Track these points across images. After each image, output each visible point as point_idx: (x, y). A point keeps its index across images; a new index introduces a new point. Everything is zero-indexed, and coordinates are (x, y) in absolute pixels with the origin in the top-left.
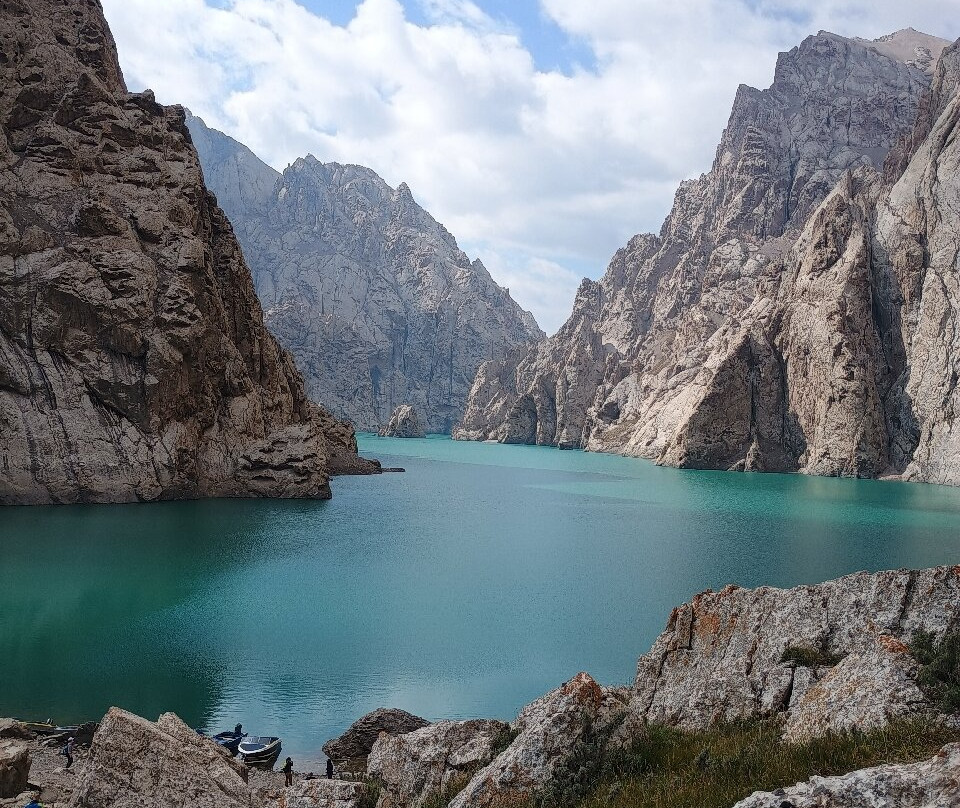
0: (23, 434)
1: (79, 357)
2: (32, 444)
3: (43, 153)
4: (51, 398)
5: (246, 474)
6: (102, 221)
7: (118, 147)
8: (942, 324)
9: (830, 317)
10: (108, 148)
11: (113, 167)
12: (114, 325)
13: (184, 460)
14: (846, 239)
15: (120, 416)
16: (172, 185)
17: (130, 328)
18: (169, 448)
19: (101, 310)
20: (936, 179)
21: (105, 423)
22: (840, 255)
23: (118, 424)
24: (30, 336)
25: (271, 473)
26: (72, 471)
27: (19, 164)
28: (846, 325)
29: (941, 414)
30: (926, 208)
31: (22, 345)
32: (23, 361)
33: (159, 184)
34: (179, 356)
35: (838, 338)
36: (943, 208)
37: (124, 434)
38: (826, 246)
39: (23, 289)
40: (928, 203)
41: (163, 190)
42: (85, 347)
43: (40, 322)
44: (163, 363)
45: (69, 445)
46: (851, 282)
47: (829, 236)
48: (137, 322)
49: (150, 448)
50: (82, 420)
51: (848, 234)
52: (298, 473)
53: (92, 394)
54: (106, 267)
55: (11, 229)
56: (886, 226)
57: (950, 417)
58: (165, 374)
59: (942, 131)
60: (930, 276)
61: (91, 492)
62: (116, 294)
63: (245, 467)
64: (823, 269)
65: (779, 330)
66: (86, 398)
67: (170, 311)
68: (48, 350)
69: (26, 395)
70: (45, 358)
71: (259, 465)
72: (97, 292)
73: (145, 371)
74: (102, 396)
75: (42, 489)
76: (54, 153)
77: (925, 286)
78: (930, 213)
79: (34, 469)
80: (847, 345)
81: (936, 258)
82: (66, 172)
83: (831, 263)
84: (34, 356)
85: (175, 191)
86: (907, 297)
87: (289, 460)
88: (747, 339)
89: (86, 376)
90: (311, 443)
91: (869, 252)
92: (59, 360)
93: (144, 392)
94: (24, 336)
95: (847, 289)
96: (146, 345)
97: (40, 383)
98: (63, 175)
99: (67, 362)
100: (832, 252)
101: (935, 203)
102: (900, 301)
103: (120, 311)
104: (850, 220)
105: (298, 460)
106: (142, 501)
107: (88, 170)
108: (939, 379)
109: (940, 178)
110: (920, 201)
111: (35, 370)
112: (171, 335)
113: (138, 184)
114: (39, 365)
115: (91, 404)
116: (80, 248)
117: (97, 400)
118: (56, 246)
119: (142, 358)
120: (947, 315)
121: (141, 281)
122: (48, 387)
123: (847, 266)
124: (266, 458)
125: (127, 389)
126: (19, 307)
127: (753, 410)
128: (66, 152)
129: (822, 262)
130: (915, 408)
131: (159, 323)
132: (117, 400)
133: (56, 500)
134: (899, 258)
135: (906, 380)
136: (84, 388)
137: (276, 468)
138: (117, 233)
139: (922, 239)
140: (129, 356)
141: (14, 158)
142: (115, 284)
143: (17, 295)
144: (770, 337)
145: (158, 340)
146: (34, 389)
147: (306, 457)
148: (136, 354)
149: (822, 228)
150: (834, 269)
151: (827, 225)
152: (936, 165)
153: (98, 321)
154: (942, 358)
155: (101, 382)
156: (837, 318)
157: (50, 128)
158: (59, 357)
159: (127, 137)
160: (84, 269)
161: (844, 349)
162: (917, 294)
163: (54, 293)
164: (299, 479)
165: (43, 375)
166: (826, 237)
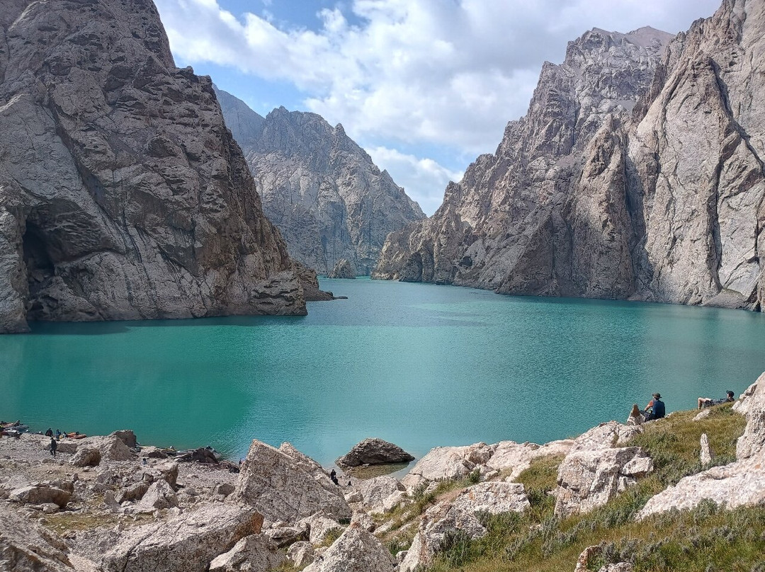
0: (123, 278)
1: (154, 231)
2: (128, 284)
3: (127, 105)
4: (138, 256)
5: (257, 300)
6: (165, 148)
7: (172, 103)
8: (668, 208)
9: (600, 204)
10: (166, 103)
11: (169, 114)
12: (175, 211)
13: (219, 292)
14: (610, 156)
15: (180, 266)
16: (206, 125)
17: (184, 213)
18: (210, 285)
19: (166, 203)
20: (665, 119)
21: (172, 271)
22: (606, 167)
23: (180, 271)
24: (124, 217)
25: (270, 300)
26: (155, 300)
27: (112, 112)
28: (610, 209)
29: (666, 261)
30: (659, 136)
31: (120, 224)
32: (120, 233)
33: (198, 125)
34: (214, 230)
35: (605, 217)
36: (669, 136)
37: (183, 277)
38: (598, 161)
39: (119, 190)
40: (660, 134)
41: (200, 129)
42: (157, 225)
43: (130, 209)
44: (205, 234)
45: (150, 284)
46: (613, 182)
47: (600, 154)
48: (187, 209)
49: (199, 286)
50: (157, 269)
51: (611, 153)
52: (287, 299)
53: (162, 253)
54: (168, 176)
55: (110, 153)
56: (634, 150)
57: (671, 263)
58: (207, 242)
59: (670, 89)
60: (661, 179)
61: (165, 312)
62: (175, 192)
63: (255, 297)
64: (596, 175)
65: (569, 212)
66: (159, 256)
67: (208, 203)
68: (135, 227)
69: (123, 254)
70: (133, 231)
71: (263, 295)
72: (163, 192)
73: (194, 239)
74: (170, 256)
75: (135, 311)
76: (133, 106)
77: (658, 184)
78: (661, 141)
79: (130, 299)
80: (611, 221)
81: (664, 169)
82: (141, 117)
83: (601, 171)
84: (127, 230)
85: (208, 129)
86: (647, 191)
87: (282, 292)
88: (550, 218)
89: (159, 243)
90: (294, 282)
91: (625, 164)
92: (142, 234)
93: (194, 252)
94: (120, 218)
95: (610, 188)
96: (194, 223)
97: (131, 247)
98: (139, 119)
99: (148, 234)
100: (602, 164)
101: (665, 134)
102: (642, 194)
103: (177, 203)
104: (612, 146)
105: (287, 292)
106: (195, 317)
107: (154, 116)
108: (664, 240)
109: (668, 118)
110: (655, 132)
111: (129, 240)
112: (209, 217)
113: (186, 125)
114: (130, 236)
115: (162, 259)
116: (152, 164)
117: (166, 257)
118: (137, 163)
119: (192, 232)
120: (670, 202)
121: (189, 185)
122: (136, 250)
123: (611, 173)
124: (268, 291)
125: (184, 250)
126: (116, 200)
127: (554, 260)
128: (139, 105)
129: (595, 170)
130: (650, 258)
131: (202, 210)
132: (178, 256)
133: (144, 317)
134: (642, 168)
135: (645, 241)
136: (158, 250)
137: (274, 297)
138: (175, 155)
139: (656, 156)
140: (184, 230)
141: (109, 109)
142: (174, 186)
143: (115, 193)
144: (564, 216)
145: (201, 220)
146: (128, 250)
147: (292, 291)
148: (188, 229)
149: (596, 150)
150: (602, 175)
151: (599, 148)
152: (665, 111)
153: (164, 209)
154: (667, 227)
155: (169, 247)
156: (605, 204)
157: (130, 90)
158: (142, 231)
159: (177, 96)
160: (156, 177)
161: (609, 223)
162: (652, 189)
163: (137, 192)
164: (288, 303)
165: (133, 242)
166: (598, 155)
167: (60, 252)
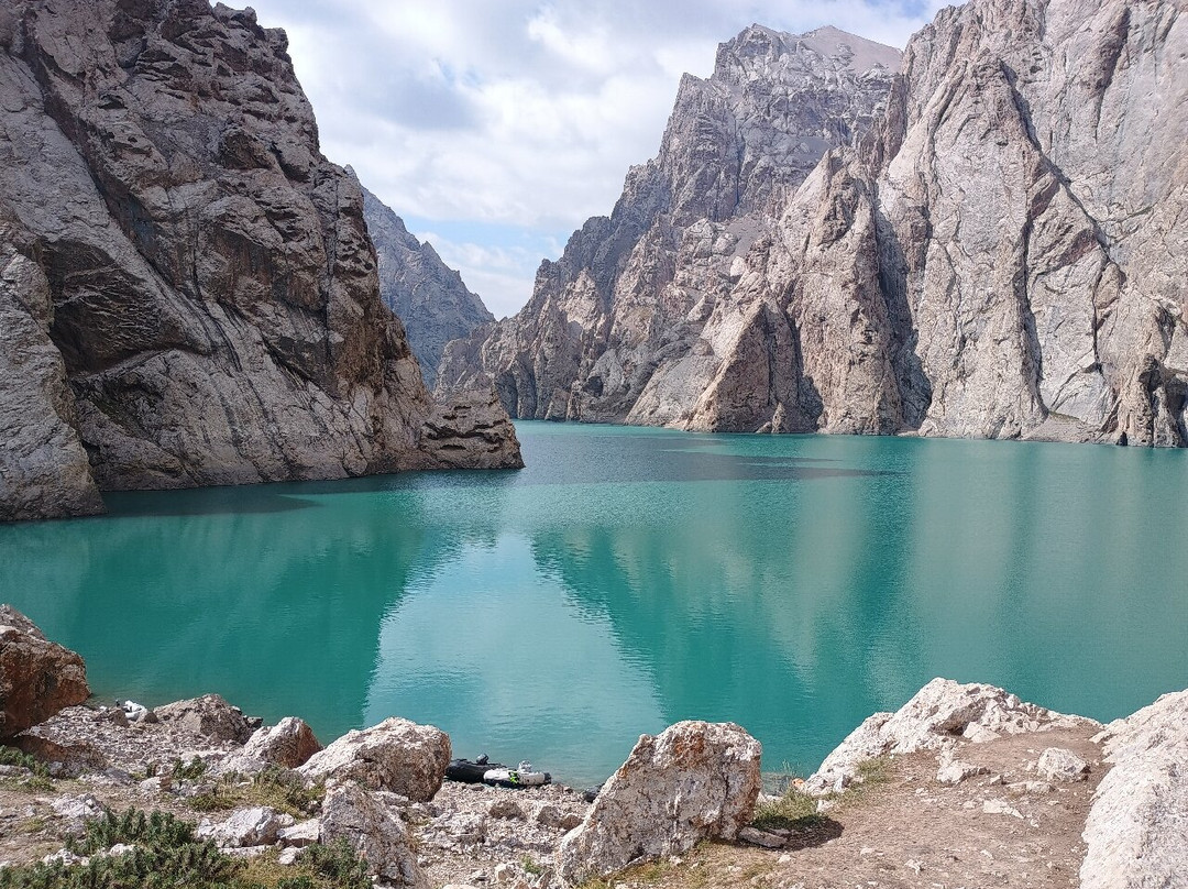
0: (217, 399)
1: (253, 310)
2: (229, 412)
3: (157, 70)
4: (234, 358)
5: (432, 443)
6: (250, 151)
7: (231, 72)
8: (949, 290)
9: (845, 286)
10: (222, 71)
11: (230, 93)
12: (290, 274)
13: (376, 433)
14: (853, 212)
15: (305, 379)
16: (291, 120)
17: (306, 276)
18: (364, 416)
19: (275, 255)
20: (934, 154)
21: (292, 387)
22: (848, 228)
23: (305, 388)
24: (196, 283)
25: (456, 441)
26: (277, 442)
27: (130, 81)
28: (860, 293)
29: (954, 374)
30: (928, 182)
31: (189, 295)
32: (195, 314)
33: (280, 117)
34: (360, 311)
35: (854, 305)
36: (943, 183)
37: (314, 399)
38: (835, 218)
39: (183, 227)
40: (928, 178)
41: (282, 124)
42: (259, 298)
43: (207, 267)
44: (347, 319)
45: (265, 413)
46: (862, 252)
47: (838, 209)
48: (313, 269)
49: (346, 415)
50: (271, 383)
51: (855, 207)
52: (489, 440)
53: (273, 353)
54: (269, 205)
55: (156, 154)
56: (888, 202)
57: (962, 375)
58: (350, 332)
59: (939, 108)
60: (934, 246)
61: (302, 467)
62: (287, 237)
63: (430, 436)
64: (833, 241)
65: (790, 301)
66: (268, 359)
67: (345, 258)
68: (218, 302)
69: (207, 355)
70: (217, 311)
71: (444, 433)
72: (267, 235)
73: (326, 327)
74: (284, 354)
75: (248, 465)
76: (169, 71)
77: (929, 255)
78: (932, 187)
79: (237, 442)
80: (863, 312)
81: (938, 229)
82: (185, 94)
83: (841, 234)
84: (205, 309)
85: (295, 126)
86: (912, 267)
87: (477, 427)
88: (763, 307)
89: (264, 333)
90: (494, 407)
91: (877, 226)
92: (232, 316)
93: (329, 352)
94: (190, 284)
95: (858, 260)
96: (325, 297)
97: (219, 340)
98: (181, 97)
99: (242, 316)
100: (842, 224)
101: (936, 178)
102: (905, 270)
103: (296, 256)
104: (856, 195)
105: (487, 427)
106: (353, 476)
107: (203, 94)
108: (947, 341)
109: (939, 153)
110: (922, 175)
111: (209, 324)
112: (349, 286)
113: (259, 115)
114: (214, 319)
115: (274, 366)
116: (236, 181)
117: (280, 362)
118: (205, 178)
119: (321, 315)
120: (952, 282)
121: (309, 221)
122: (228, 345)
123: (857, 238)
124: (451, 424)
125: (310, 346)
126: (181, 249)
127: (771, 374)
128: (179, 70)
129: (832, 233)
130: (926, 370)
131: (338, 272)
132: (302, 360)
133: (266, 478)
134: (904, 230)
135: (915, 343)
136: (265, 348)
137: (462, 436)
138: (268, 167)
139: (925, 212)
140: (306, 309)
141: (123, 75)
142: (282, 225)
143: (177, 234)
144: (783, 306)
145: (338, 290)
146: (215, 347)
147: (496, 423)
148: (314, 307)
149: (830, 202)
150: (843, 241)
151: (835, 199)
152: (933, 141)
153: (272, 269)
154: (951, 322)
155: (284, 341)
156: (852, 287)
157: (156, 41)
158: (232, 311)
159: (237, 59)
160: (249, 207)
161: (861, 316)
162: (921, 264)
163: (221, 234)
164: (491, 446)
165: (222, 333)
166: (835, 209)
167: (76, 351)
